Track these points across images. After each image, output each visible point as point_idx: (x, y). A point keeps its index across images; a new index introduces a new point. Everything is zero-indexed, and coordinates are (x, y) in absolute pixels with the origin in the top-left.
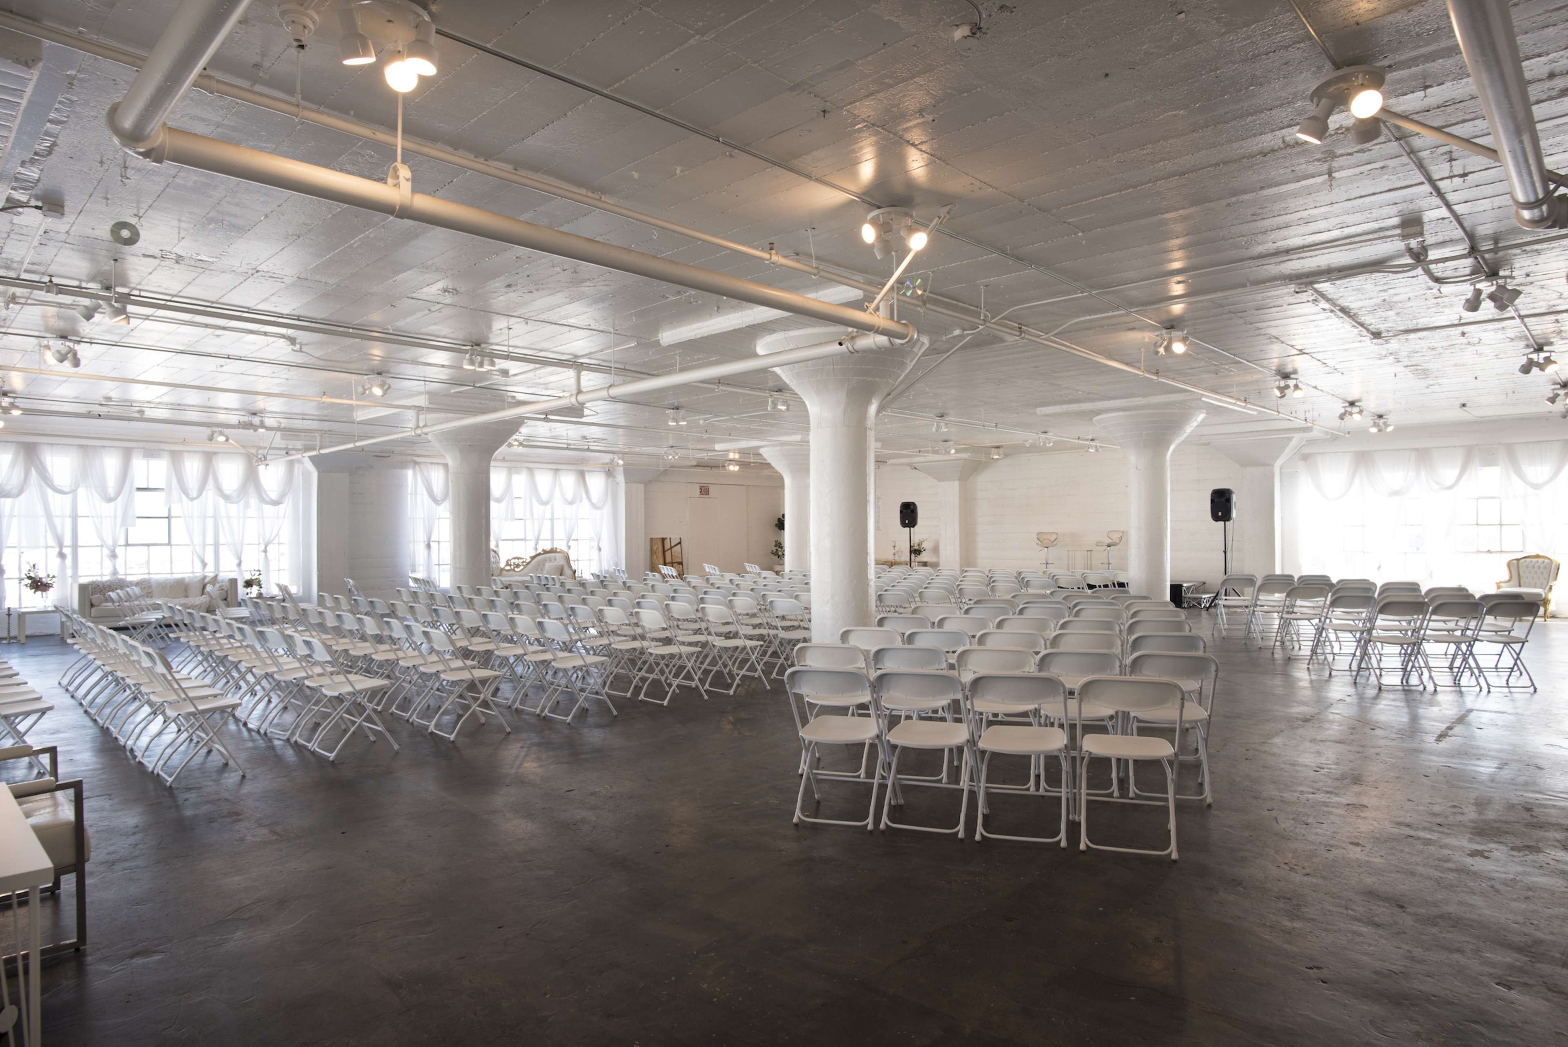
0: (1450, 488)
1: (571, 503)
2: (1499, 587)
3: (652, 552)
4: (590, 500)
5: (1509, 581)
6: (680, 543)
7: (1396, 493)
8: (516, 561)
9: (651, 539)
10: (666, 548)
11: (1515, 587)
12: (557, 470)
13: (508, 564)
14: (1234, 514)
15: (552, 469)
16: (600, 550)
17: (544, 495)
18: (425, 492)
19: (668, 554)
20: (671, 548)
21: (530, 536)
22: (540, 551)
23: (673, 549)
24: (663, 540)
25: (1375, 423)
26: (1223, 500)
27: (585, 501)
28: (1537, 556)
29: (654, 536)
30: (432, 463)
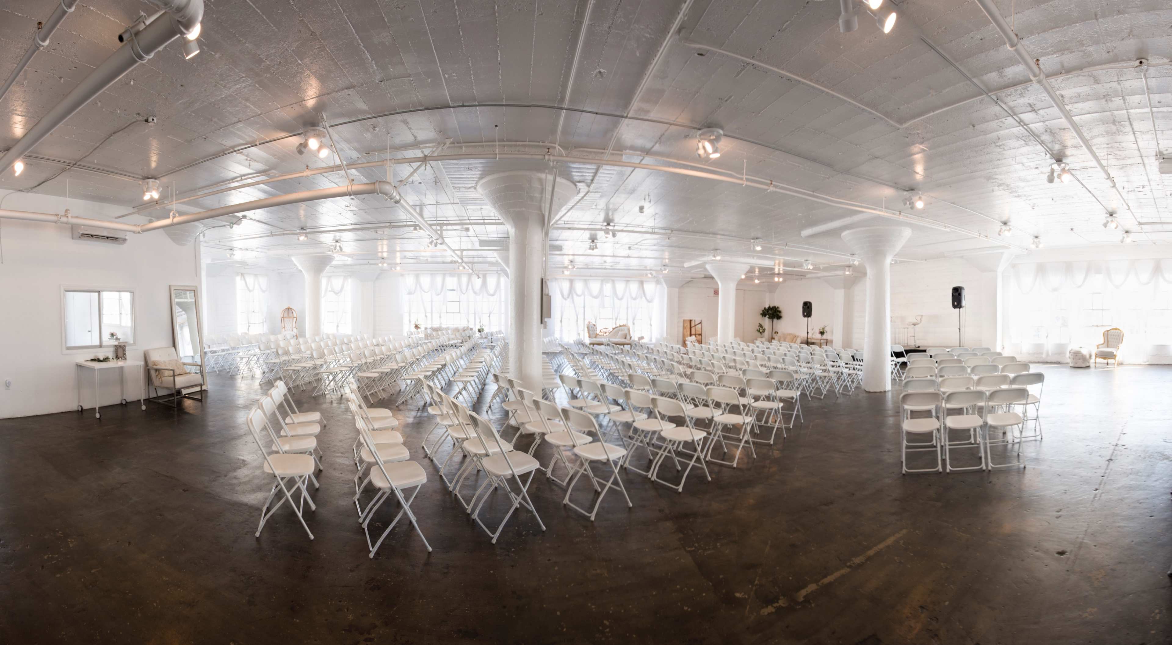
0: (1080, 287)
1: (635, 299)
2: (1098, 348)
3: (684, 328)
4: (646, 299)
5: (1103, 344)
6: (701, 323)
7: (1055, 290)
8: (605, 330)
9: (684, 320)
10: (692, 326)
11: (1105, 347)
12: (628, 281)
13: (600, 332)
14: (964, 303)
15: (625, 280)
16: (651, 325)
17: (620, 294)
18: (560, 294)
19: (693, 329)
20: (695, 326)
21: (614, 318)
22: (618, 325)
23: (696, 327)
24: (691, 321)
25: (1034, 241)
26: (957, 294)
27: (644, 298)
28: (1116, 329)
29: (686, 319)
30: (564, 279)
